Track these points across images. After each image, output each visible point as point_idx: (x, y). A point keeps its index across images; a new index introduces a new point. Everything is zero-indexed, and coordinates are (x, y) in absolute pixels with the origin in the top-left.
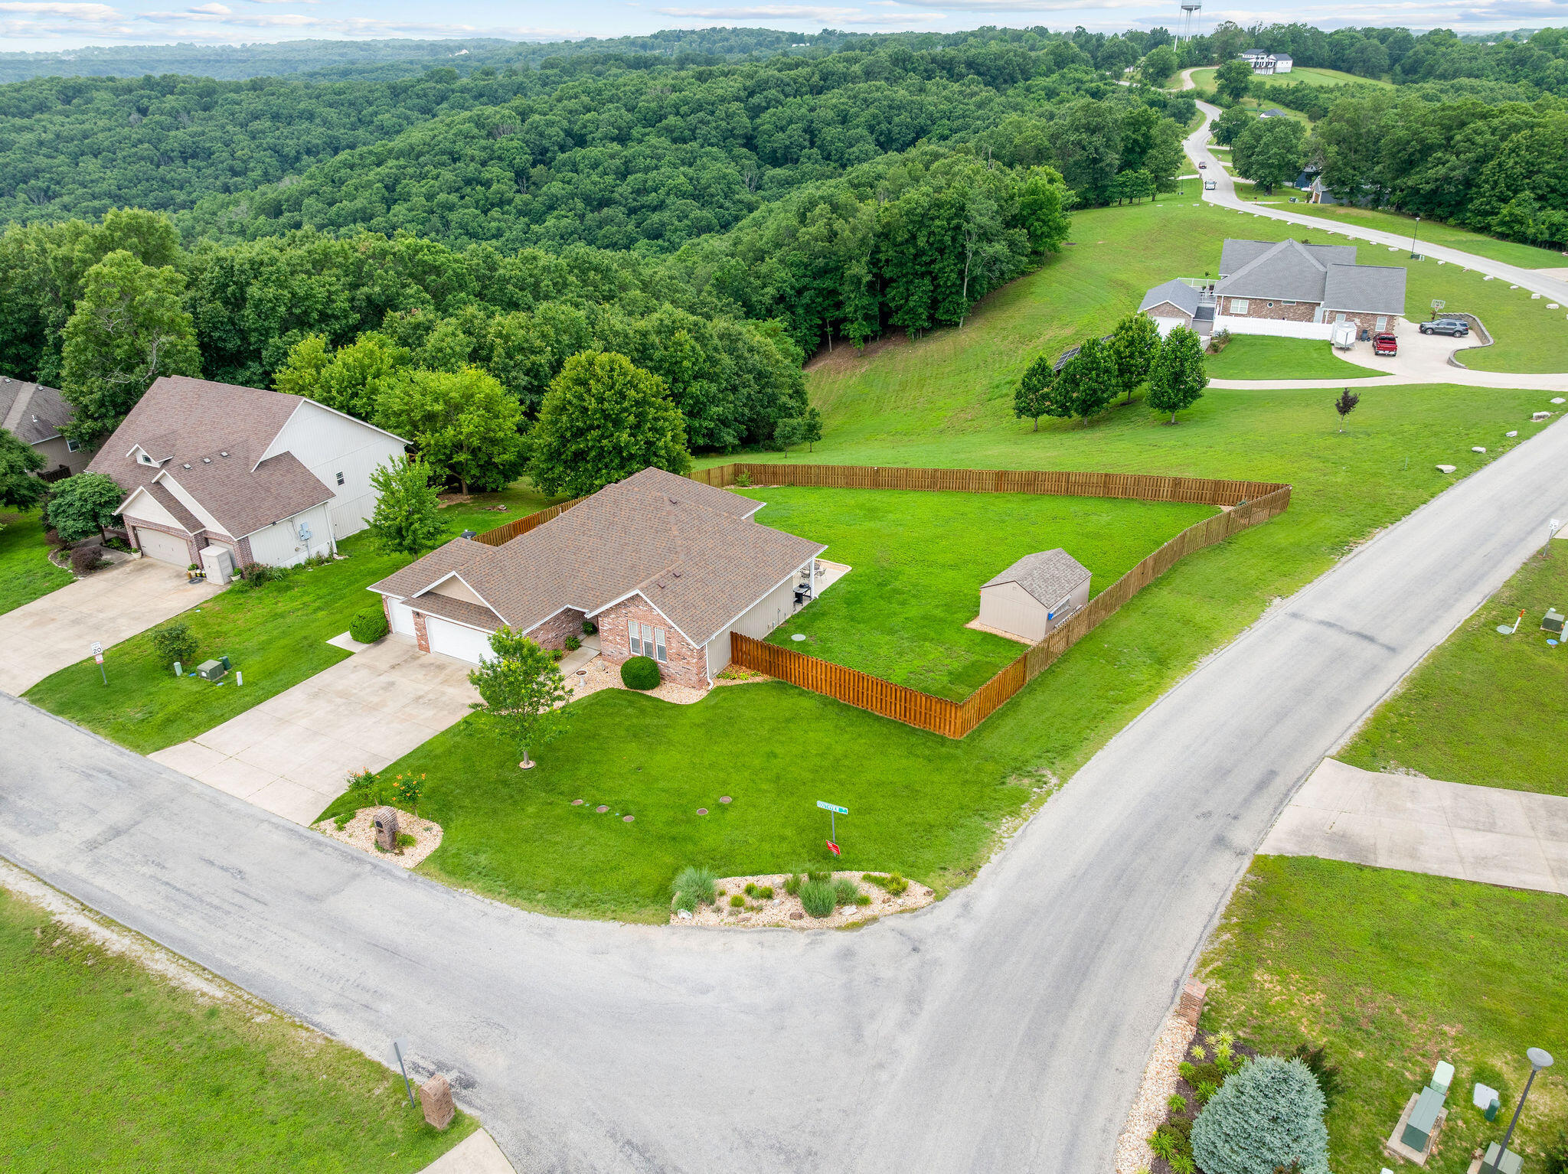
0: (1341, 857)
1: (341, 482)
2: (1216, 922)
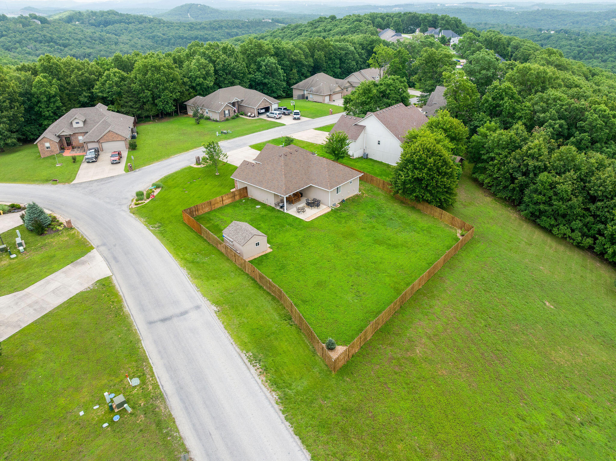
0: (79, 260)
1: (379, 144)
2: (85, 237)
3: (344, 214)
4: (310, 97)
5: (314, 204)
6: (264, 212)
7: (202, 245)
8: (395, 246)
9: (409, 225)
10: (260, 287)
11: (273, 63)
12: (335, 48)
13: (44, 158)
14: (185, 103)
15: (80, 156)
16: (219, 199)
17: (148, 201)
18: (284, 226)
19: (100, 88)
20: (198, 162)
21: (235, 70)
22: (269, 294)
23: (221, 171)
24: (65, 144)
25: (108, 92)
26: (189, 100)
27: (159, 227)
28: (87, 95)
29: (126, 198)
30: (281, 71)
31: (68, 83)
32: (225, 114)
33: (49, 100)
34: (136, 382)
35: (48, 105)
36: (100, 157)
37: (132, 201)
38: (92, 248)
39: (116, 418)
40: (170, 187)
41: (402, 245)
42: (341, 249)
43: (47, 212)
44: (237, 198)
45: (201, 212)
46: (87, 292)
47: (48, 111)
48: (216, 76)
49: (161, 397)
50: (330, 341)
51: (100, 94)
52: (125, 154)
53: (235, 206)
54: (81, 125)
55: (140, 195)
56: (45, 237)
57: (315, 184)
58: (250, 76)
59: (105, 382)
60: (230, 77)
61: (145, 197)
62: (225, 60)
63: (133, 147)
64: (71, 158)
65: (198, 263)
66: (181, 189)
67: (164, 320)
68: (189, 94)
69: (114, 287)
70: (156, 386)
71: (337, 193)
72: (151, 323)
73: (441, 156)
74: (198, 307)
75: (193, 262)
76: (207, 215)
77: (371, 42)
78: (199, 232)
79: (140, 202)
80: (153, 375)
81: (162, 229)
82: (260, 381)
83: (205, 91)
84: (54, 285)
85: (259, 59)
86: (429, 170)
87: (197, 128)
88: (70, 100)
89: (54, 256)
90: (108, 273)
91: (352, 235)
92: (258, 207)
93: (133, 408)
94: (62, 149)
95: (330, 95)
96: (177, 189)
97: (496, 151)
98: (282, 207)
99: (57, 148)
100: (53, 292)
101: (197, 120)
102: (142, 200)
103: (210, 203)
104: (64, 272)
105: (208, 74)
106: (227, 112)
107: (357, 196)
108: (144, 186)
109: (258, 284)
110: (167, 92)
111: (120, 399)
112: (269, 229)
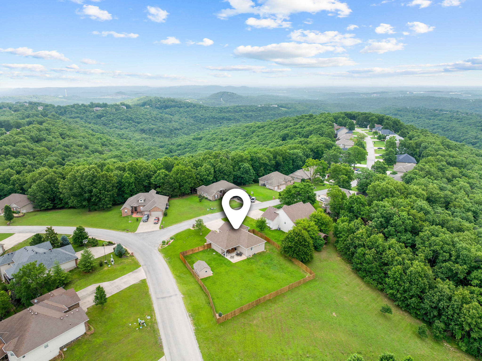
0: (135, 271)
1: (285, 224)
2: (138, 260)
3: (252, 261)
4: (267, 186)
5: (240, 254)
6: (216, 256)
7: (185, 269)
8: (270, 279)
9: (283, 269)
10: (203, 290)
11: (247, 167)
12: (289, 154)
13: (124, 217)
14: (196, 188)
15: (140, 218)
16: (197, 248)
17: (167, 245)
18: (222, 264)
19: (154, 179)
20: (194, 226)
21: (225, 171)
22: (205, 293)
23: (203, 232)
24: (134, 210)
25: (158, 182)
26: (198, 187)
27: (169, 259)
28: (147, 182)
29: (158, 244)
30: (252, 171)
31: (139, 176)
32: (215, 197)
33: (129, 185)
34: (149, 317)
35: (128, 187)
36: (149, 219)
37: (160, 245)
38: (140, 266)
39: (141, 327)
40: (178, 239)
41: (274, 279)
42: (243, 277)
43: (124, 247)
44: (206, 248)
45: (188, 254)
46: (136, 284)
47: (128, 190)
48: (215, 174)
49: (156, 323)
50: (220, 313)
51: (154, 183)
52: (161, 218)
53: (204, 252)
54: (143, 201)
55: (164, 242)
56: (122, 259)
57: (241, 245)
58: (234, 173)
59: (138, 316)
60: (222, 174)
61: (166, 244)
62: (220, 166)
63: (165, 215)
64: (136, 219)
65: (181, 277)
66: (183, 241)
67: (163, 298)
68: (199, 183)
69: (147, 283)
70: (155, 320)
71: (251, 250)
72: (158, 298)
73: (303, 236)
74: (176, 295)
75: (179, 277)
76: (190, 255)
77: (317, 147)
78: (185, 263)
79: (163, 246)
80: (155, 316)
81: (170, 260)
82: (190, 323)
83: (207, 183)
84: (125, 280)
85: (240, 164)
86: (296, 243)
87: (199, 205)
88: (139, 184)
89: (125, 268)
90: (145, 278)
91: (251, 271)
92: (214, 253)
93: (147, 325)
94: (132, 212)
95: (278, 186)
96: (180, 241)
97: (343, 233)
98: (224, 255)
99: (130, 213)
100: (124, 282)
101: (200, 200)
102: (164, 245)
103: (193, 250)
104: (129, 275)
105: (210, 173)
106: (216, 196)
107: (263, 252)
108: (166, 238)
109: (202, 289)
110: (187, 184)
111: (143, 321)
112: (215, 265)
